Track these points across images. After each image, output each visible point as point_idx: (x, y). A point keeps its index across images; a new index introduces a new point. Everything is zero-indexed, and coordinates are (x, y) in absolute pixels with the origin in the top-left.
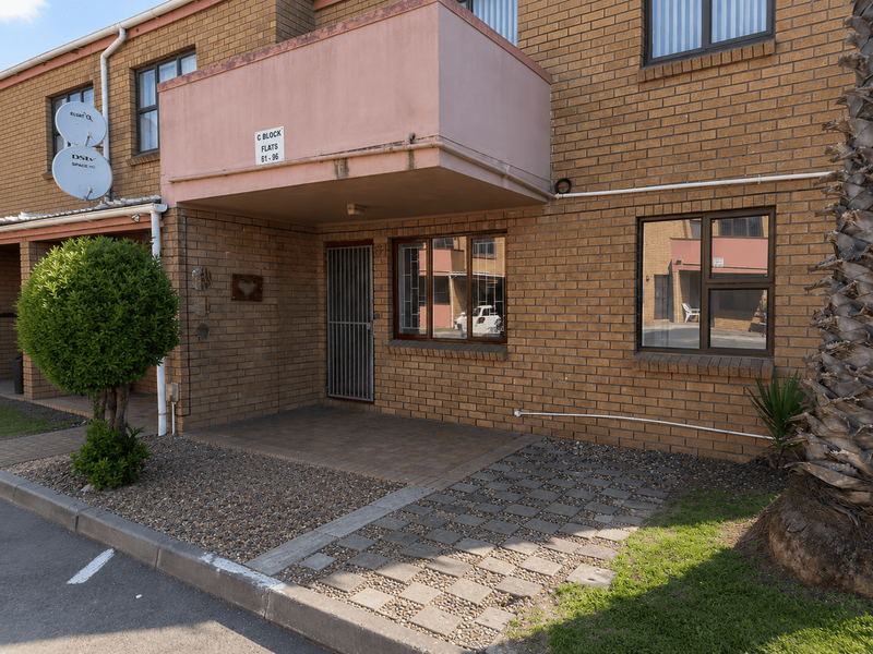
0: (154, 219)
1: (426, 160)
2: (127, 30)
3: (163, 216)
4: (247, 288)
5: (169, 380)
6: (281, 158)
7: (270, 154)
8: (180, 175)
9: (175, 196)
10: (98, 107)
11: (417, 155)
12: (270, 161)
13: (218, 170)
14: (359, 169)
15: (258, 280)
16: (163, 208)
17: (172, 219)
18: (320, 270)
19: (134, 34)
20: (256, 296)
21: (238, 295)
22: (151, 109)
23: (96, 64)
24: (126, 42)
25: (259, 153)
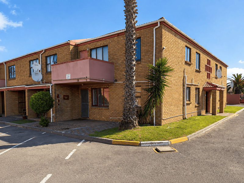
0: (50, 86)
1: (88, 80)
2: (45, 50)
3: (52, 86)
4: (66, 98)
5: (53, 113)
6: (70, 78)
7: (68, 78)
8: (55, 79)
9: (53, 83)
10: (39, 63)
11: (87, 80)
12: (68, 79)
13: (61, 79)
14: (80, 81)
15: (68, 96)
16: (52, 85)
17: (53, 86)
18: (80, 94)
19: (46, 51)
20: (68, 99)
21: (64, 99)
22: (49, 64)
23: (39, 55)
24: (45, 52)
25: (67, 77)
